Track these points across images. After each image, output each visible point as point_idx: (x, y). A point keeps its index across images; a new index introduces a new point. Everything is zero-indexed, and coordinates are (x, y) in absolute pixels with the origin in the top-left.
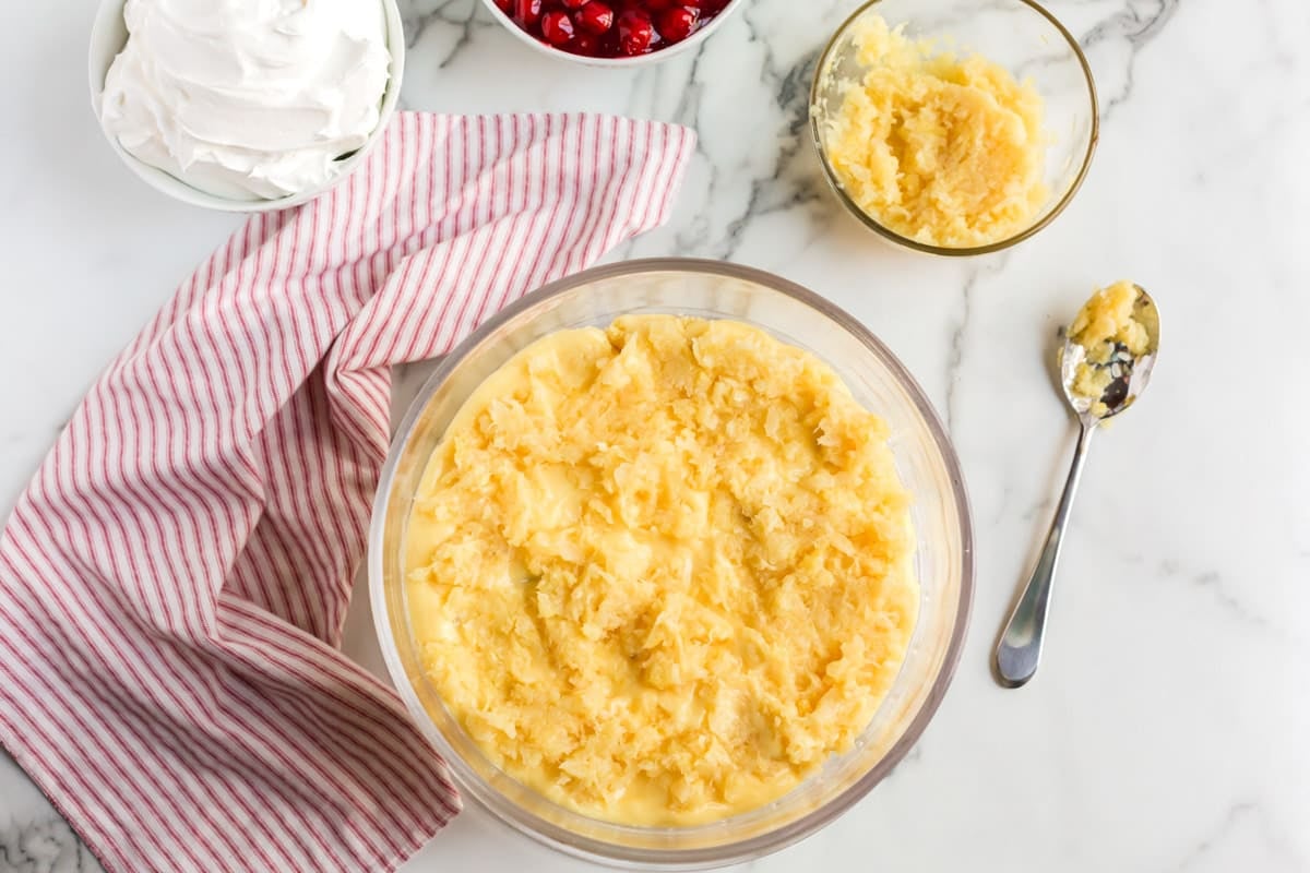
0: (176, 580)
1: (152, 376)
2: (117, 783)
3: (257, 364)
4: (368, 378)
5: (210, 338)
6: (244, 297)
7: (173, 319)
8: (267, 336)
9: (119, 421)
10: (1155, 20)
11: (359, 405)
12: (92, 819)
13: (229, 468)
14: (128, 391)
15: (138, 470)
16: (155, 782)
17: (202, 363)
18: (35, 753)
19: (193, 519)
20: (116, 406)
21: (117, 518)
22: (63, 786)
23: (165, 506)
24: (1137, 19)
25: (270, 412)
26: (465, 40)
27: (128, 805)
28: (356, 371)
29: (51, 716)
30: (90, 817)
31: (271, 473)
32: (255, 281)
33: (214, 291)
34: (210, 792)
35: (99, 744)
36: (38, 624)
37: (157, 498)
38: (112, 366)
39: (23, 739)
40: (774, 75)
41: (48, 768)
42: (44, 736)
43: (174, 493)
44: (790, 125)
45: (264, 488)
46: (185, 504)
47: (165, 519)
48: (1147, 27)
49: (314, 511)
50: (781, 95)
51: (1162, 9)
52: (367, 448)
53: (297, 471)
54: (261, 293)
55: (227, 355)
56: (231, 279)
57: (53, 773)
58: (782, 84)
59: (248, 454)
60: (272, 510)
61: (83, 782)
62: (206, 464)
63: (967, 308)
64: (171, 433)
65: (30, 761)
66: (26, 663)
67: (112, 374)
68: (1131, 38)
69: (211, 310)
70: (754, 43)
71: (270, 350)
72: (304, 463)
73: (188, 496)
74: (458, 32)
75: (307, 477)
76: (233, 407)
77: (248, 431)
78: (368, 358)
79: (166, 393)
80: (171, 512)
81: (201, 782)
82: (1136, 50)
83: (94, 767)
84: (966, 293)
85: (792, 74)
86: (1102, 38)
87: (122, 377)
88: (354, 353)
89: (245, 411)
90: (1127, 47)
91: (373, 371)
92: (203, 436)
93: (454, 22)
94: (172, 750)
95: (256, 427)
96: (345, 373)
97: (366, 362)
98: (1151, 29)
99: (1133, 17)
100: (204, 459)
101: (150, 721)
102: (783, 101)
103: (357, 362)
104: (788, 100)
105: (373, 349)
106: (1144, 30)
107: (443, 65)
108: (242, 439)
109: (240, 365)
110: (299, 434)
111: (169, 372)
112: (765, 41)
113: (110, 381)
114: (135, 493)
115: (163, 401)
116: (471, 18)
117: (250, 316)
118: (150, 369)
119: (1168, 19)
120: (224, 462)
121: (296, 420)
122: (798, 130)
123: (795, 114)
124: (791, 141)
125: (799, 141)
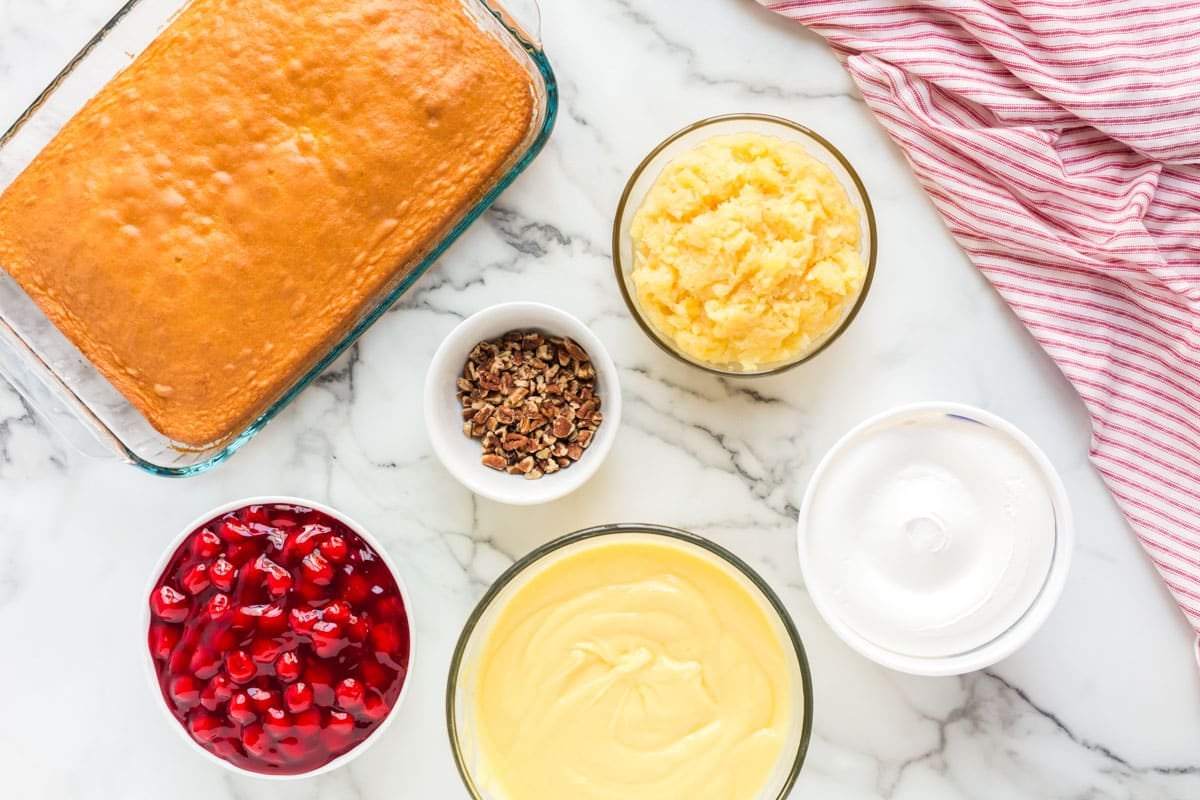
40: (515, 260)
44: (562, 245)
50: (533, 253)
58: (522, 253)
63: (728, 81)
70: (485, 279)
84: (713, 83)
85: (513, 245)
102: (539, 253)
104: (540, 249)
112: (483, 270)
122: (565, 239)
123: (550, 239)
124: (577, 245)
125: (577, 237)
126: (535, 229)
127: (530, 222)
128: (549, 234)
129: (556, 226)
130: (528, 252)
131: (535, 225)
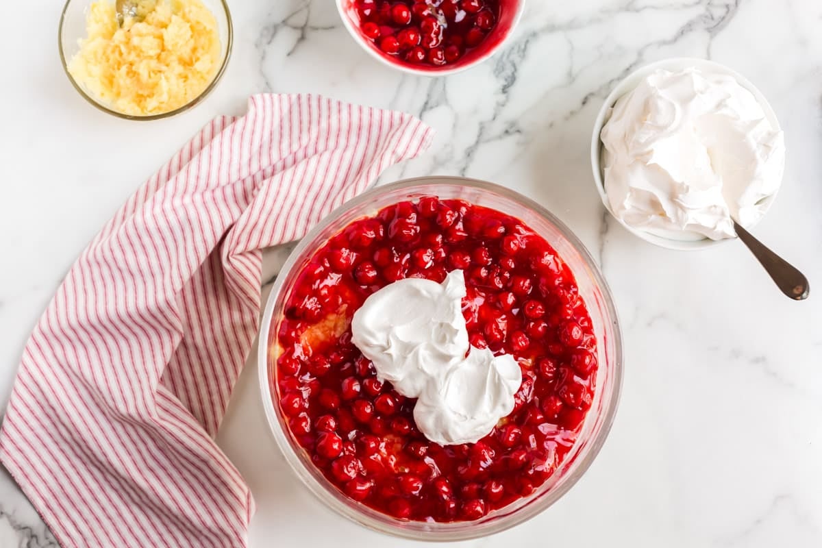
0: (130, 382)
1: (113, 254)
2: (81, 508)
3: (177, 248)
4: (248, 258)
5: (148, 231)
6: (167, 206)
7: (124, 218)
8: (183, 230)
9: (93, 282)
10: (723, 18)
11: (242, 276)
12: (64, 528)
13: (161, 312)
14: (98, 263)
15: (107, 313)
16: (103, 509)
17: (144, 247)
18: (33, 485)
19: (140, 343)
20: (91, 273)
21: (93, 343)
22: (48, 507)
23: (122, 335)
24: (712, 19)
25: (186, 277)
26: (302, 38)
27: (86, 521)
28: (241, 254)
29: (44, 463)
30: (62, 526)
31: (189, 318)
32: (173, 196)
33: (149, 202)
34: (136, 519)
35: (72, 483)
36: (42, 408)
37: (118, 330)
38: (88, 247)
39: (26, 476)
41: (40, 495)
42: (39, 475)
43: (129, 328)
44: (502, 88)
45: (183, 326)
46: (135, 334)
47: (123, 343)
48: (720, 22)
49: (216, 343)
51: (727, 12)
52: (248, 302)
53: (205, 317)
54: (177, 202)
55: (158, 241)
56: (160, 194)
57: (43, 498)
59: (174, 304)
60: (189, 341)
61: (60, 505)
62: (149, 310)
64: (126, 289)
65: (29, 490)
66: (32, 430)
67: (88, 253)
68: (709, 30)
69: (148, 215)
71: (185, 239)
72: (209, 313)
73: (137, 329)
74: (297, 34)
75: (211, 321)
76: (163, 274)
77: (174, 290)
78: (247, 246)
79: (122, 265)
80: (126, 339)
81: (131, 512)
82: (712, 38)
83: (68, 497)
85: (502, 56)
86: (691, 30)
87: (95, 256)
88: (238, 243)
89: (171, 277)
90: (707, 35)
91: (252, 253)
92: (146, 292)
93: (295, 28)
94: (116, 490)
95: (178, 287)
96: (234, 256)
97: (246, 248)
98: (721, 23)
99: (709, 16)
100: (147, 307)
101: (104, 470)
102: (497, 73)
103: (240, 248)
104: (499, 73)
105: (249, 240)
106: (718, 24)
107: (289, 54)
108: (170, 295)
109: (166, 248)
110: (205, 294)
111: (123, 252)
113: (87, 256)
114: (105, 327)
115: (120, 269)
116: (305, 25)
117: (172, 217)
118: (112, 251)
119: (731, 17)
120: (159, 309)
121: (203, 284)
122: (507, 90)
123: (506, 80)
124: (502, 97)
125: (507, 97)
126: (513, 69)
127: (518, 67)
128: (509, 80)
129: (515, 84)
130: (497, 65)
131: (516, 70)
